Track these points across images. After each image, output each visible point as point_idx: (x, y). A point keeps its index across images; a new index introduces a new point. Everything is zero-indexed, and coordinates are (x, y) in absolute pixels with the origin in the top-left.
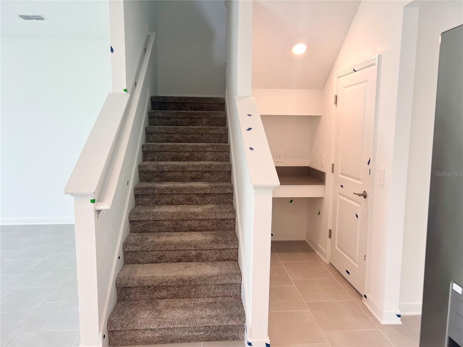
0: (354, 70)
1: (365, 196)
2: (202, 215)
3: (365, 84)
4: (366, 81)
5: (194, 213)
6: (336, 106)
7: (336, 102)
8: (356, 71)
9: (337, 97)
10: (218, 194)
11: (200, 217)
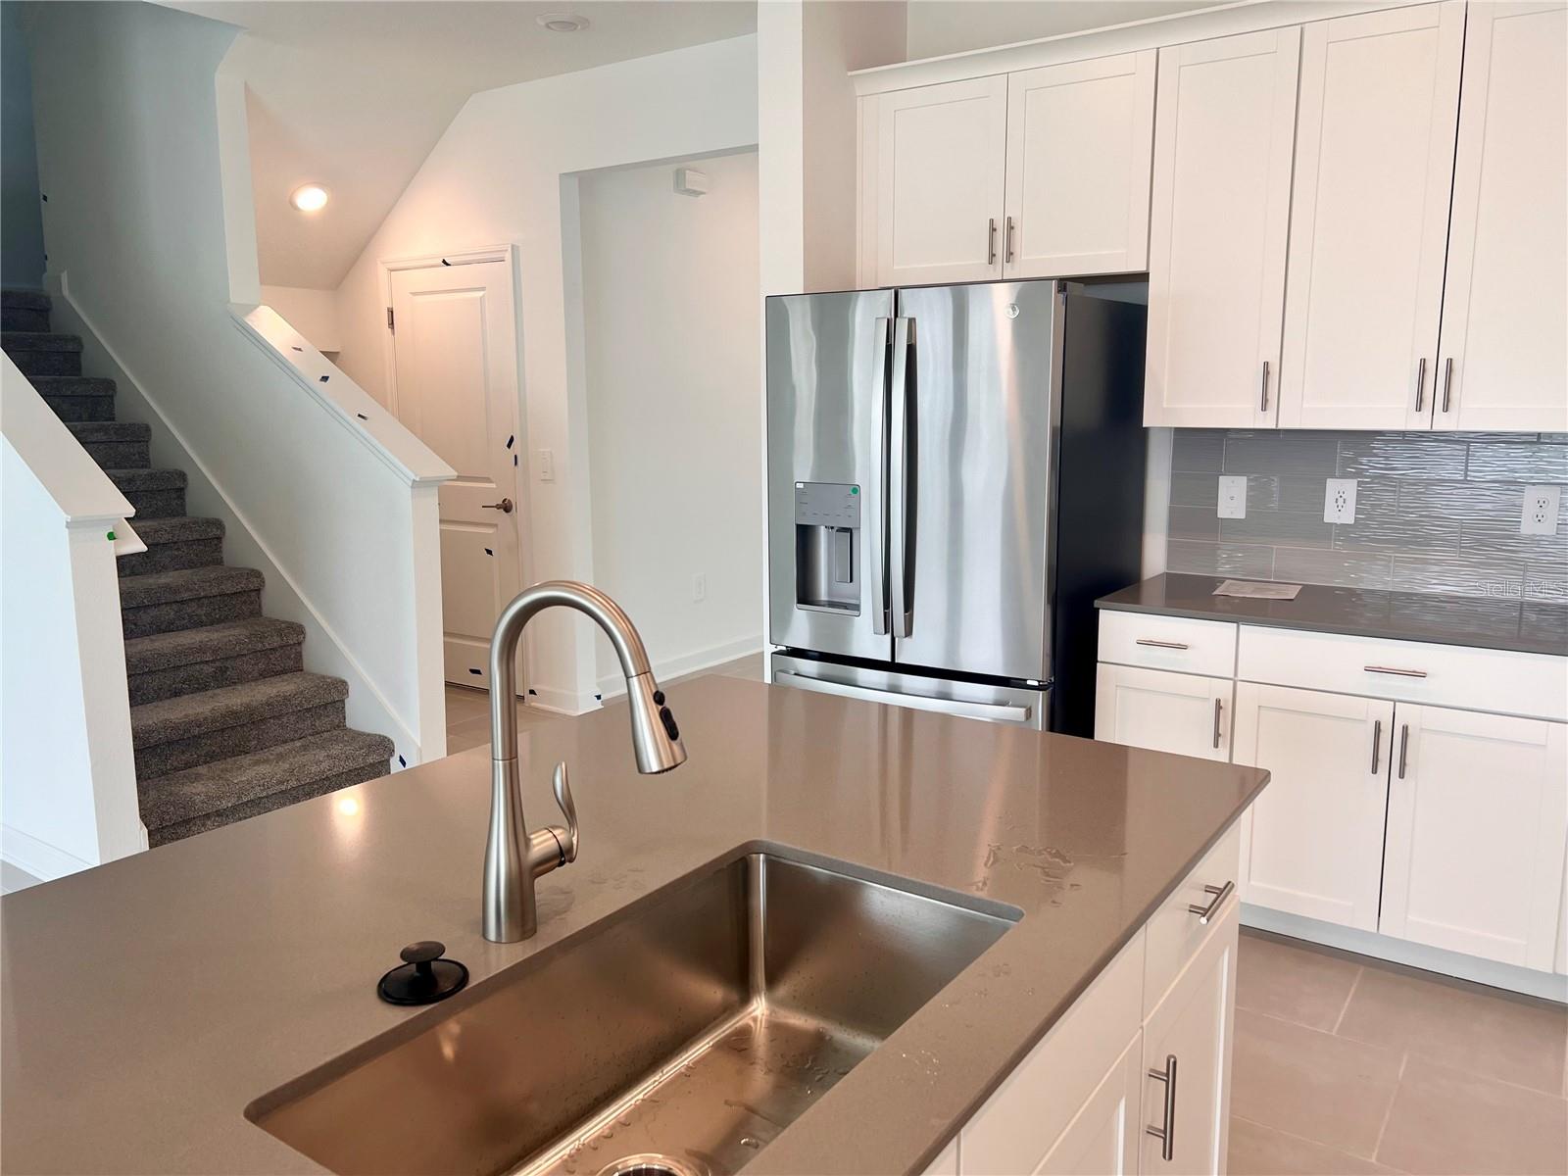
0: (444, 262)
1: (506, 507)
2: (188, 590)
3: (481, 293)
4: (483, 289)
5: (167, 588)
6: (393, 334)
7: (392, 324)
8: (448, 265)
9: (392, 312)
10: (186, 542)
11: (186, 596)
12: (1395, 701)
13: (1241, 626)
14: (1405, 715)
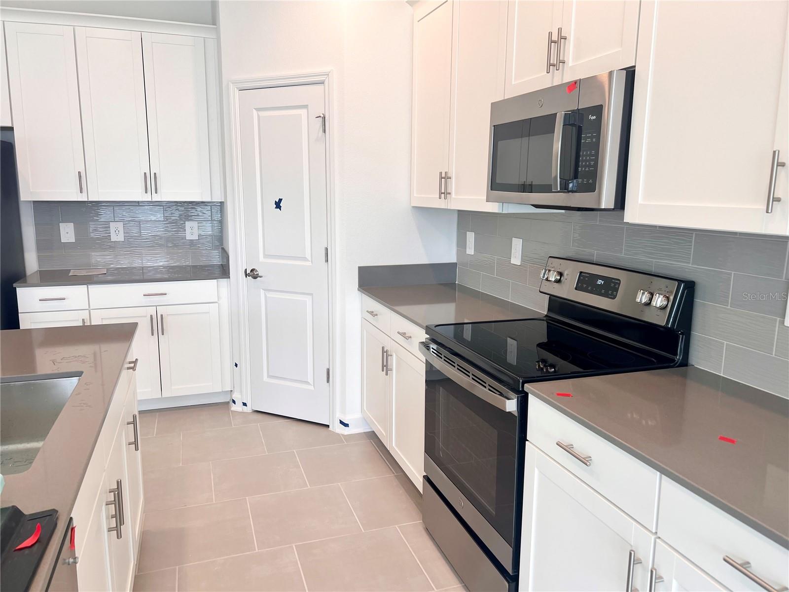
12: (156, 306)
13: (89, 286)
14: (161, 311)
